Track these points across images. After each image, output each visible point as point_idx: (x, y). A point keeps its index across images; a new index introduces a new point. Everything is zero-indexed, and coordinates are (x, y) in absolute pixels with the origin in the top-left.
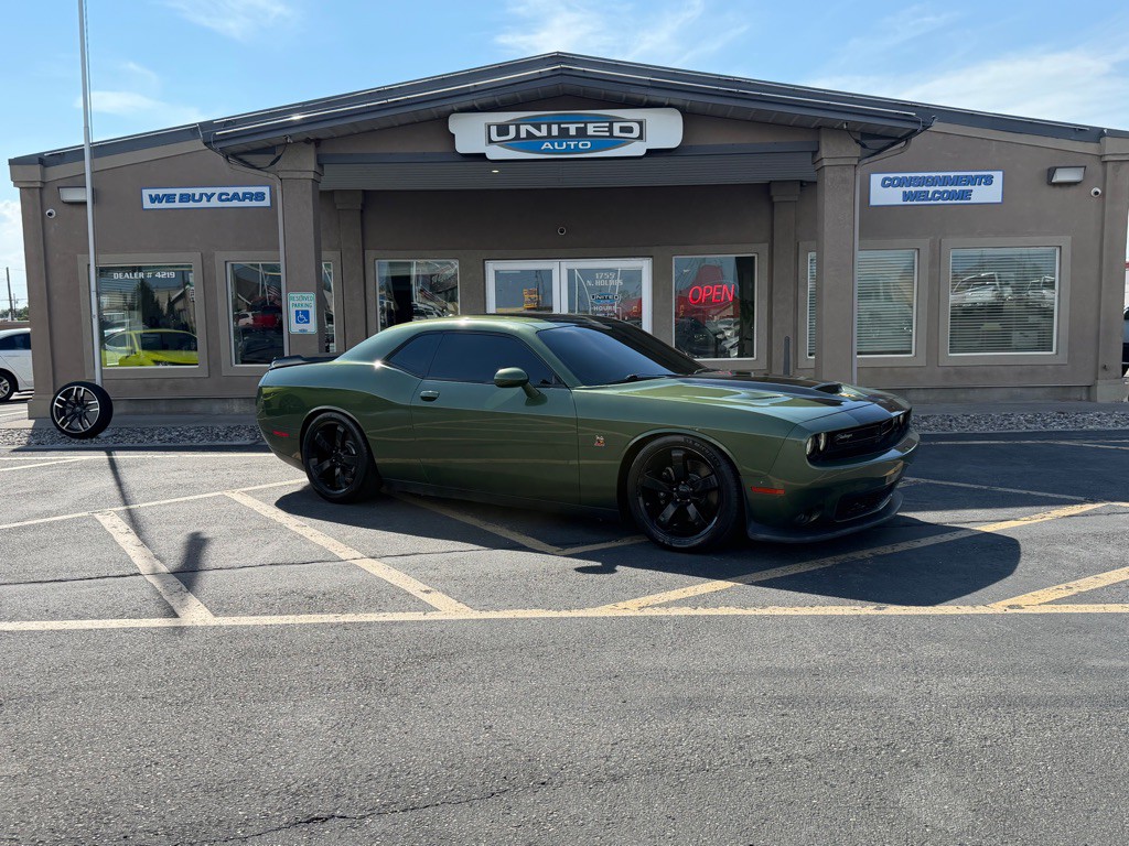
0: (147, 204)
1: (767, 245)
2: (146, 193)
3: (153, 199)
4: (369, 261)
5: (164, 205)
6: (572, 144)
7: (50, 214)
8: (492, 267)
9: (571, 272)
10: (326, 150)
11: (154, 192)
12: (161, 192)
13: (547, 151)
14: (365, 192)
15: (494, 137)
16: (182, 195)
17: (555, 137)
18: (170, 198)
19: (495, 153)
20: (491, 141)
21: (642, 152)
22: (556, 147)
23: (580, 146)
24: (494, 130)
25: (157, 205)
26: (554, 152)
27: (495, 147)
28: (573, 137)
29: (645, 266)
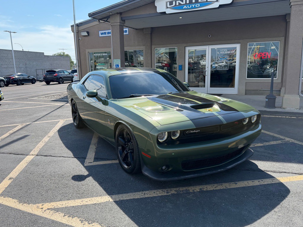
0: (100, 35)
1: (284, 37)
2: (100, 32)
3: (102, 34)
4: (153, 49)
5: (104, 35)
6: (193, 5)
7: (80, 39)
8: (187, 49)
9: (213, 50)
10: (123, 15)
11: (102, 32)
12: (103, 32)
13: (185, 9)
14: (152, 28)
15: (168, 6)
16: (108, 32)
17: (188, 4)
18: (105, 33)
19: (169, 11)
20: (167, 8)
21: (218, 6)
22: (188, 7)
23: (196, 6)
24: (168, 3)
25: (102, 35)
26: (188, 9)
27: (168, 9)
28: (194, 3)
29: (238, 46)
